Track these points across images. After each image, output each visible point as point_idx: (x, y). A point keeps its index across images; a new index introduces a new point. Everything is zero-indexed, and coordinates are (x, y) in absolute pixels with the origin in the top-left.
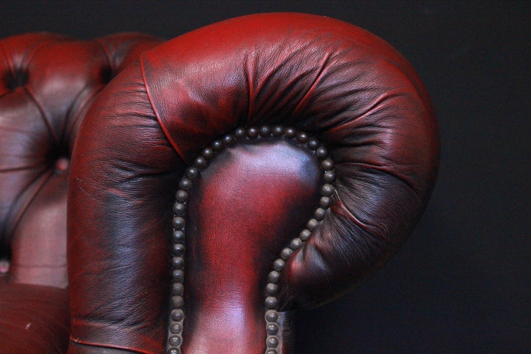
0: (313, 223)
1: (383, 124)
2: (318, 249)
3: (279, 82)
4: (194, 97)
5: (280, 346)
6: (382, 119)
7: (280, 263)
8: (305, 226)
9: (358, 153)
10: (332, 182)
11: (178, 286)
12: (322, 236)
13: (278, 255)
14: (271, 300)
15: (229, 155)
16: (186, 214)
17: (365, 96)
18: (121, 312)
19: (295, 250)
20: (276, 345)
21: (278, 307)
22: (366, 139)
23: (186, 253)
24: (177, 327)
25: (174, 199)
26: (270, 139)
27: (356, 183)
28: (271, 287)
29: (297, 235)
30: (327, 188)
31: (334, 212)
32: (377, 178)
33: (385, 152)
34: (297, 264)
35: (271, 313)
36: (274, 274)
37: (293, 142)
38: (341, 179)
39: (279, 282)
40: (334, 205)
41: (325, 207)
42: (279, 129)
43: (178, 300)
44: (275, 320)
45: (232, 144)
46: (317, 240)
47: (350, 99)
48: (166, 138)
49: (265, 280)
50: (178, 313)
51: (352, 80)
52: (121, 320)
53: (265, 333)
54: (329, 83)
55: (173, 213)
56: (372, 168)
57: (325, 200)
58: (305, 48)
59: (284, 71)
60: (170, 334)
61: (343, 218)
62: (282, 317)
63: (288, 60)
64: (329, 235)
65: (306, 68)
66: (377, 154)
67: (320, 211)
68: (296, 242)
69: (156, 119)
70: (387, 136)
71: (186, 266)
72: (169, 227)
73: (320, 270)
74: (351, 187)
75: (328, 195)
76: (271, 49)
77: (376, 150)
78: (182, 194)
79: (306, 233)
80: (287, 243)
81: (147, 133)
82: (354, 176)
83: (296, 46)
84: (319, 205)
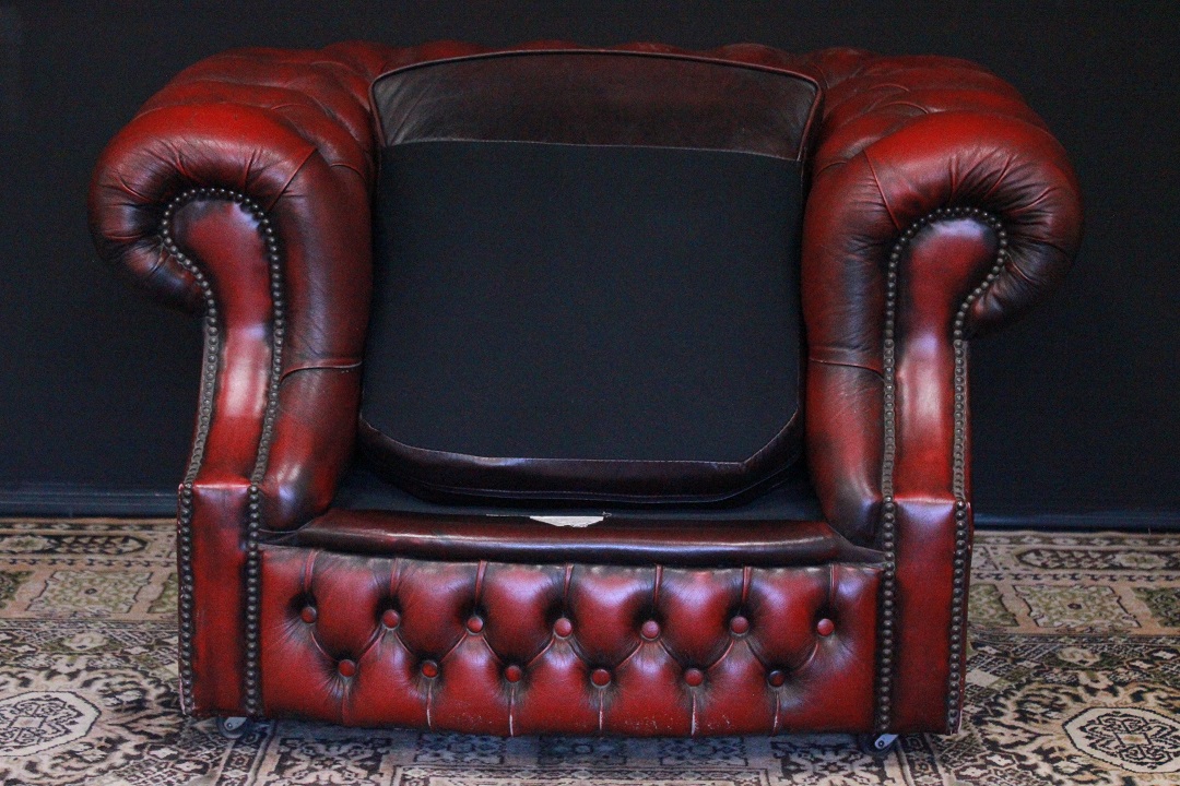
0: (990, 277)
1: (1048, 209)
2: (995, 296)
3: (975, 178)
4: (910, 188)
5: (965, 365)
6: (1047, 206)
7: (965, 306)
8: (985, 279)
9: (1027, 230)
10: (1006, 248)
11: (890, 323)
12: (999, 287)
13: (965, 300)
14: (957, 332)
15: (931, 228)
16: (898, 271)
17: (1033, 189)
18: (855, 342)
19: (978, 297)
20: (962, 364)
21: (962, 338)
22: (1034, 220)
23: (897, 298)
24: (889, 352)
25: (889, 259)
26: (960, 216)
27: (1026, 251)
28: (958, 323)
29: (979, 286)
30: (1002, 252)
31: (1008, 270)
32: (1041, 248)
33: (1046, 230)
34: (979, 307)
35: (958, 342)
36: (961, 314)
37: (977, 218)
38: (1014, 246)
39: (965, 319)
40: (1007, 264)
41: (1000, 266)
42: (968, 209)
43: (889, 332)
44: (960, 346)
45: (934, 221)
46: (995, 290)
47: (1023, 191)
48: (891, 219)
49: (955, 318)
50: (890, 341)
51: (1026, 177)
52: (857, 347)
53: (954, 356)
54: (1012, 178)
55: (888, 270)
56: (1037, 240)
57: (1000, 260)
58: (992, 154)
59: (977, 171)
60: (885, 357)
61: (1015, 275)
62: (965, 345)
63: (979, 164)
64: (1003, 285)
65: (993, 169)
66: (1041, 231)
67: (996, 268)
68: (978, 291)
69: (885, 206)
70: (1049, 219)
71: (897, 308)
72: (886, 279)
73: (996, 311)
74: (1021, 252)
75: (1003, 257)
76: (967, 153)
77: (1041, 228)
78: (895, 256)
79: (985, 284)
80: (971, 292)
81: (875, 214)
82: (1025, 246)
83: (986, 151)
84: (995, 264)
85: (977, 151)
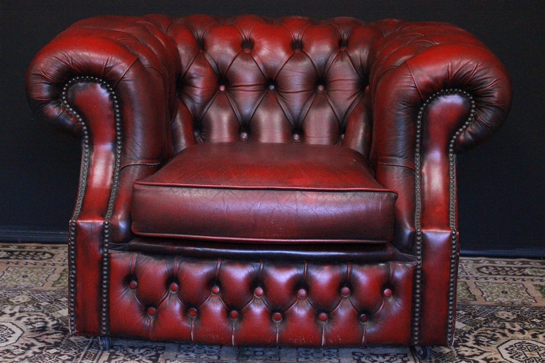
0: (467, 123)
1: (495, 90)
2: (469, 132)
3: (459, 74)
4: (428, 79)
5: (455, 166)
6: (494, 88)
7: (455, 137)
8: (464, 124)
9: (485, 99)
10: (474, 109)
11: (418, 145)
12: (471, 128)
13: (454, 134)
14: (451, 150)
15: (438, 99)
16: (422, 120)
17: (489, 80)
18: (401, 154)
19: (461, 133)
20: (453, 166)
21: (453, 153)
22: (489, 95)
23: (421, 133)
24: (418, 160)
25: (418, 114)
26: (452, 93)
27: (484, 110)
28: (451, 145)
29: (461, 127)
30: (473, 111)
31: (476, 119)
32: (492, 108)
33: (494, 99)
34: (462, 137)
35: (451, 155)
36: (453, 141)
37: (461, 94)
38: (478, 108)
39: (454, 144)
40: (475, 117)
41: (472, 117)
42: (456, 90)
43: (418, 150)
44: (453, 157)
45: (440, 95)
46: (469, 129)
47: (483, 81)
48: (419, 94)
49: (449, 143)
50: (418, 155)
51: (485, 74)
52: (401, 157)
53: (449, 162)
54: (477, 75)
55: (417, 119)
56: (490, 104)
57: (472, 115)
58: (468, 63)
59: (461, 71)
60: (416, 162)
61: (479, 122)
62: (455, 156)
63: (463, 67)
64: (474, 127)
65: (469, 70)
66: (493, 100)
67: (470, 119)
68: (461, 130)
69: (416, 88)
70: (496, 94)
71: (421, 138)
72: (416, 124)
73: (470, 139)
74: (483, 112)
75: (473, 113)
76: (456, 62)
77: (492, 98)
78: (420, 113)
79: (464, 127)
80: (458, 130)
81: (411, 91)
82: (483, 107)
83: (464, 62)
84: (470, 117)
85: (461, 61)
